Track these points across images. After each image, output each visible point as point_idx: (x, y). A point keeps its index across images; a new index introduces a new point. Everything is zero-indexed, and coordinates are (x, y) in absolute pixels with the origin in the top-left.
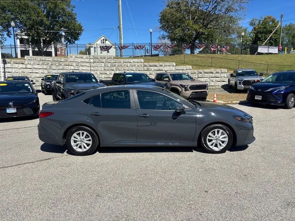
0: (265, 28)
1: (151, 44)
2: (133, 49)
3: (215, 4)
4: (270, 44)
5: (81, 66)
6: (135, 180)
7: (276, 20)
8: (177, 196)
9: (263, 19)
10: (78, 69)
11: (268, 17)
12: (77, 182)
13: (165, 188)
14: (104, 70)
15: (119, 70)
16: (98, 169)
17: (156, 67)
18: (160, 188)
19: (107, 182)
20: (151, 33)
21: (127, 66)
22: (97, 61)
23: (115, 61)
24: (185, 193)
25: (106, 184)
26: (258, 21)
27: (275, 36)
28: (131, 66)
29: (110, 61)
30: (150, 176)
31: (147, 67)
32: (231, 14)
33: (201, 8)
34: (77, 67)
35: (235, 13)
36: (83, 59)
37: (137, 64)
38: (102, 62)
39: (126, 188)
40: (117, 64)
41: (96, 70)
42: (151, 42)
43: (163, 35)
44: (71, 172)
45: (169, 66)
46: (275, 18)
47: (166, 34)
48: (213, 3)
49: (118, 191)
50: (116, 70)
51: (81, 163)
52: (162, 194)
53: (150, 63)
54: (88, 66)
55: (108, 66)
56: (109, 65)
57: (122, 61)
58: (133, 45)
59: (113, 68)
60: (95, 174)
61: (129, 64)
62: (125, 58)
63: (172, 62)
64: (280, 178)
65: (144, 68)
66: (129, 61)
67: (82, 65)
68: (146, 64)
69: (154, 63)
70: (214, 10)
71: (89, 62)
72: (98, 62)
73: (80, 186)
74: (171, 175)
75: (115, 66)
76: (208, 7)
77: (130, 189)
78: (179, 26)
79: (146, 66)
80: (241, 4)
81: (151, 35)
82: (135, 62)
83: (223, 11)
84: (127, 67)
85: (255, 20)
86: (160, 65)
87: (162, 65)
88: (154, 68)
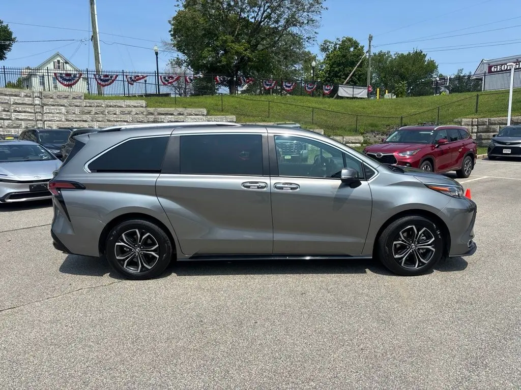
0: (344, 56)
1: (158, 73)
2: (124, 81)
3: (268, 11)
4: (353, 83)
5: (15, 111)
6: (184, 349)
7: (360, 45)
8: (281, 374)
9: (340, 43)
10: (8, 118)
11: (346, 38)
12: (50, 371)
13: (251, 358)
14: (67, 120)
15: (99, 121)
16: (95, 333)
17: (170, 116)
18: (242, 361)
19: (122, 362)
20: (157, 54)
21: (115, 114)
22: (50, 103)
23: (89, 103)
24: (292, 363)
25: (122, 368)
26: (333, 45)
27: (360, 71)
28: (123, 113)
29: (78, 104)
30: (213, 336)
31: (153, 116)
32: (294, 30)
33: (246, 16)
34: (6, 113)
35: (301, 28)
36: (18, 98)
37: (134, 109)
38: (62, 106)
39: (169, 370)
40: (93, 109)
41: (49, 121)
42: (158, 72)
43: (177, 59)
44: (29, 347)
45: (196, 115)
46: (358, 42)
47: (182, 57)
48: (266, 8)
49: (152, 381)
50: (92, 121)
51: (51, 322)
52: (250, 374)
53: (159, 109)
54: (31, 113)
55: (74, 113)
56: (77, 110)
57: (104, 103)
58: (123, 75)
59: (84, 117)
60: (90, 346)
61: (118, 110)
62: (110, 99)
63: (201, 108)
64: (441, 312)
65: (149, 118)
66: (118, 105)
67: (17, 109)
68: (151, 110)
69: (166, 109)
70: (266, 20)
71: (31, 105)
72: (53, 105)
73: (62, 380)
74: (254, 328)
75: (89, 113)
76: (257, 15)
77: (178, 371)
78: (208, 45)
79: (152, 114)
80: (310, 14)
81: (157, 58)
82: (129, 106)
83: (280, 24)
84: (115, 116)
85: (328, 43)
86: (179, 112)
87: (182, 113)
88: (167, 118)
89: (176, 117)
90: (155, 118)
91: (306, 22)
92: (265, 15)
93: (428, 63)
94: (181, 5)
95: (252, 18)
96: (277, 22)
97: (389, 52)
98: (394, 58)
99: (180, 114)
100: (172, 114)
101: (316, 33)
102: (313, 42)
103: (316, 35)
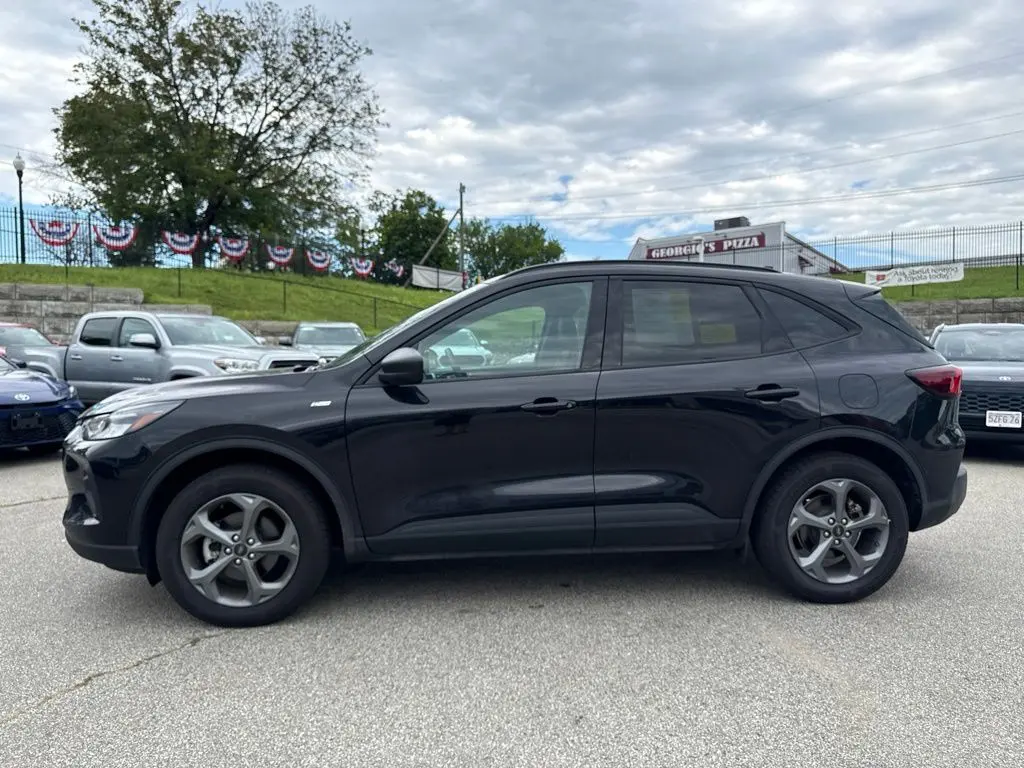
1: (22, 213)
7: (438, 205)
9: (403, 198)
11: (413, 191)
17: (53, 303)
20: (20, 173)
26: (390, 201)
31: (7, 302)
33: (228, 120)
35: (339, 156)
42: (22, 210)
45: (117, 301)
46: (434, 198)
48: (269, 110)
53: (24, 286)
63: (130, 287)
68: (3, 287)
69: (43, 286)
76: (251, 120)
79: (5, 296)
80: (355, 131)
81: (21, 183)
83: (297, 144)
85: (381, 197)
86: (74, 295)
87: (82, 296)
88: (44, 306)
89: (67, 305)
90: (12, 306)
91: (348, 145)
92: (266, 123)
93: (550, 243)
94: (83, 80)
95: (241, 125)
96: (291, 138)
97: (487, 221)
98: (496, 231)
99: (77, 299)
100: (57, 299)
101: (367, 167)
102: (363, 184)
103: (369, 172)
